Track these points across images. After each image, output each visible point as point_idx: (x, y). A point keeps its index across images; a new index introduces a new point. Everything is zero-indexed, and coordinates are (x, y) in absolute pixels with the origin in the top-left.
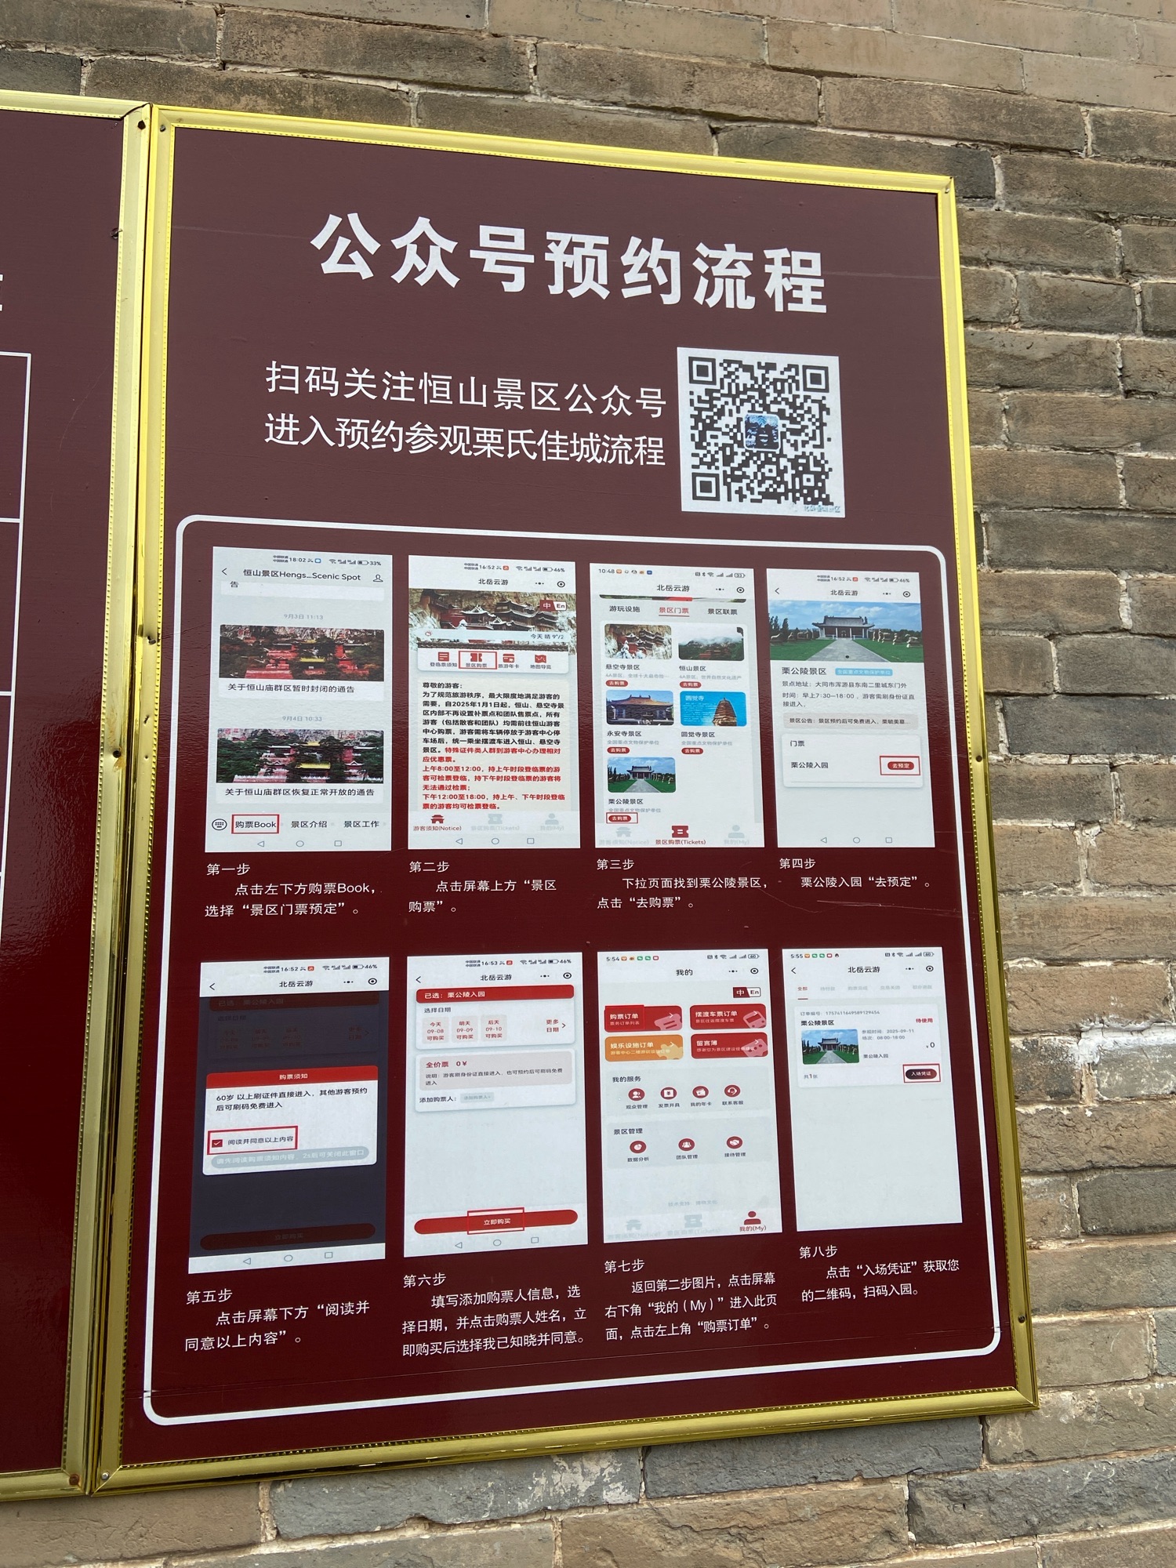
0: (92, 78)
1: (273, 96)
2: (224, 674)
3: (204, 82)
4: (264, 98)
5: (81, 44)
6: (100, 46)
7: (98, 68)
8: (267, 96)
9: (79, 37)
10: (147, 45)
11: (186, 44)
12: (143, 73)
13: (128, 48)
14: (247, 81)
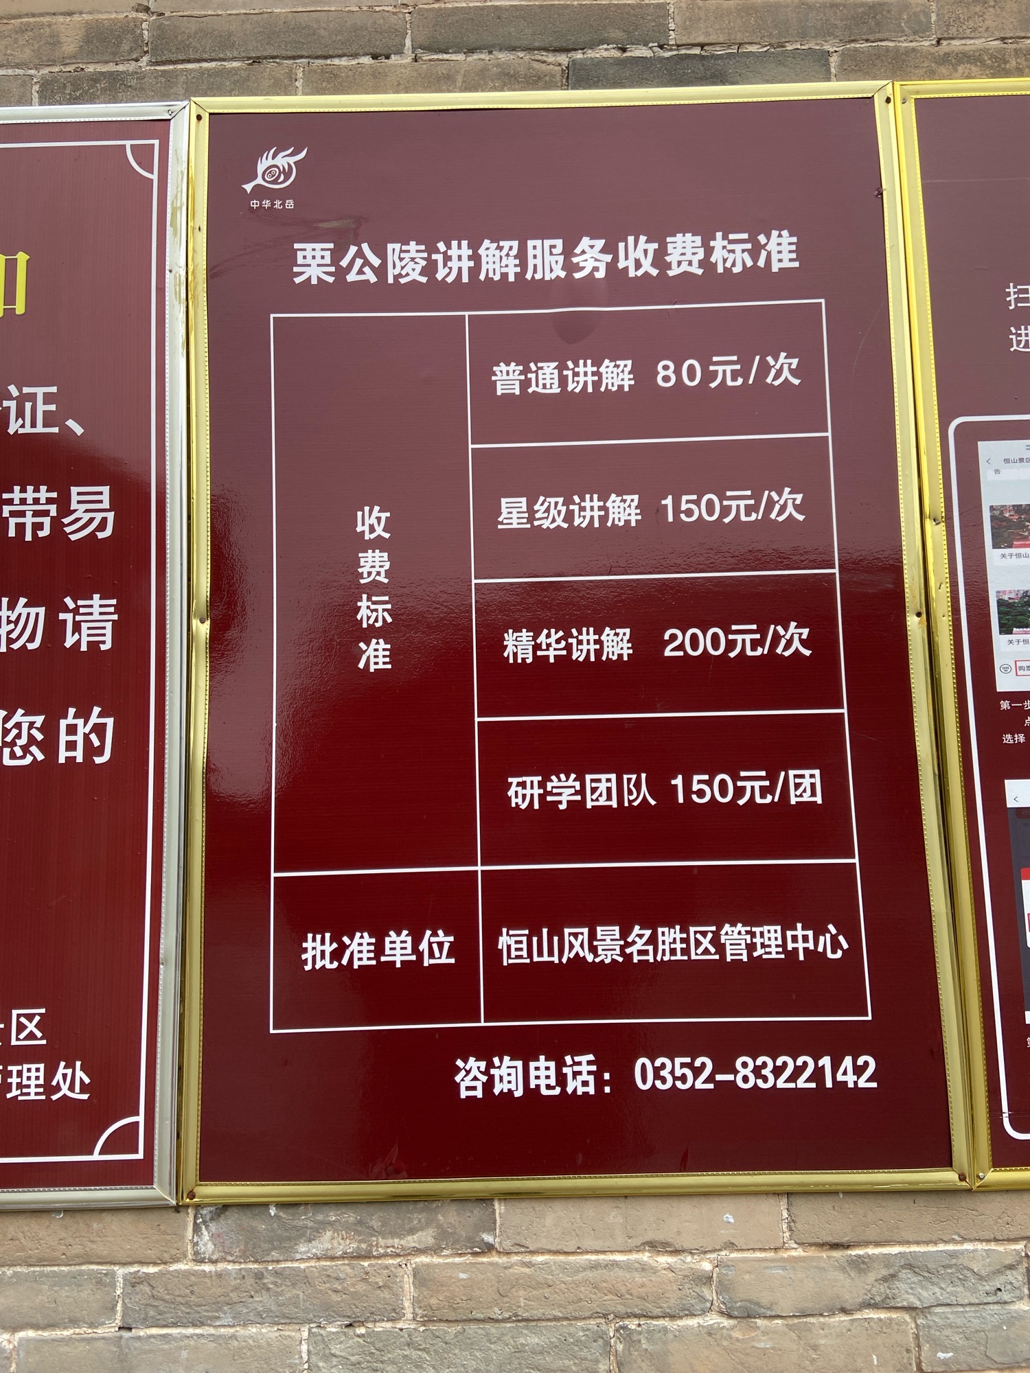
0: (841, 66)
1: (983, 63)
2: (996, 545)
3: (927, 58)
4: (976, 66)
5: (828, 38)
6: (842, 38)
7: (844, 56)
8: (979, 64)
9: (826, 32)
10: (879, 32)
11: (909, 28)
12: (879, 57)
13: (864, 37)
14: (962, 53)
